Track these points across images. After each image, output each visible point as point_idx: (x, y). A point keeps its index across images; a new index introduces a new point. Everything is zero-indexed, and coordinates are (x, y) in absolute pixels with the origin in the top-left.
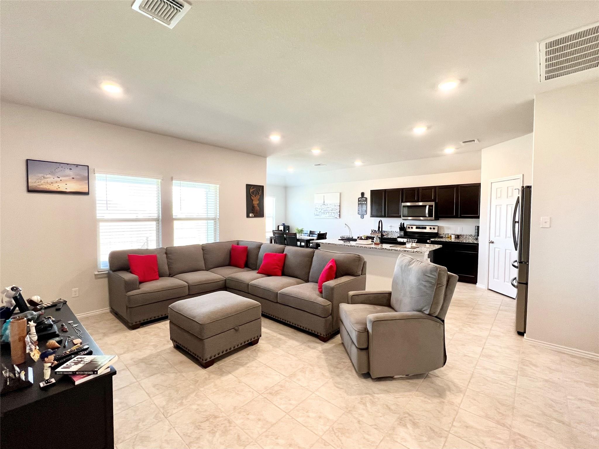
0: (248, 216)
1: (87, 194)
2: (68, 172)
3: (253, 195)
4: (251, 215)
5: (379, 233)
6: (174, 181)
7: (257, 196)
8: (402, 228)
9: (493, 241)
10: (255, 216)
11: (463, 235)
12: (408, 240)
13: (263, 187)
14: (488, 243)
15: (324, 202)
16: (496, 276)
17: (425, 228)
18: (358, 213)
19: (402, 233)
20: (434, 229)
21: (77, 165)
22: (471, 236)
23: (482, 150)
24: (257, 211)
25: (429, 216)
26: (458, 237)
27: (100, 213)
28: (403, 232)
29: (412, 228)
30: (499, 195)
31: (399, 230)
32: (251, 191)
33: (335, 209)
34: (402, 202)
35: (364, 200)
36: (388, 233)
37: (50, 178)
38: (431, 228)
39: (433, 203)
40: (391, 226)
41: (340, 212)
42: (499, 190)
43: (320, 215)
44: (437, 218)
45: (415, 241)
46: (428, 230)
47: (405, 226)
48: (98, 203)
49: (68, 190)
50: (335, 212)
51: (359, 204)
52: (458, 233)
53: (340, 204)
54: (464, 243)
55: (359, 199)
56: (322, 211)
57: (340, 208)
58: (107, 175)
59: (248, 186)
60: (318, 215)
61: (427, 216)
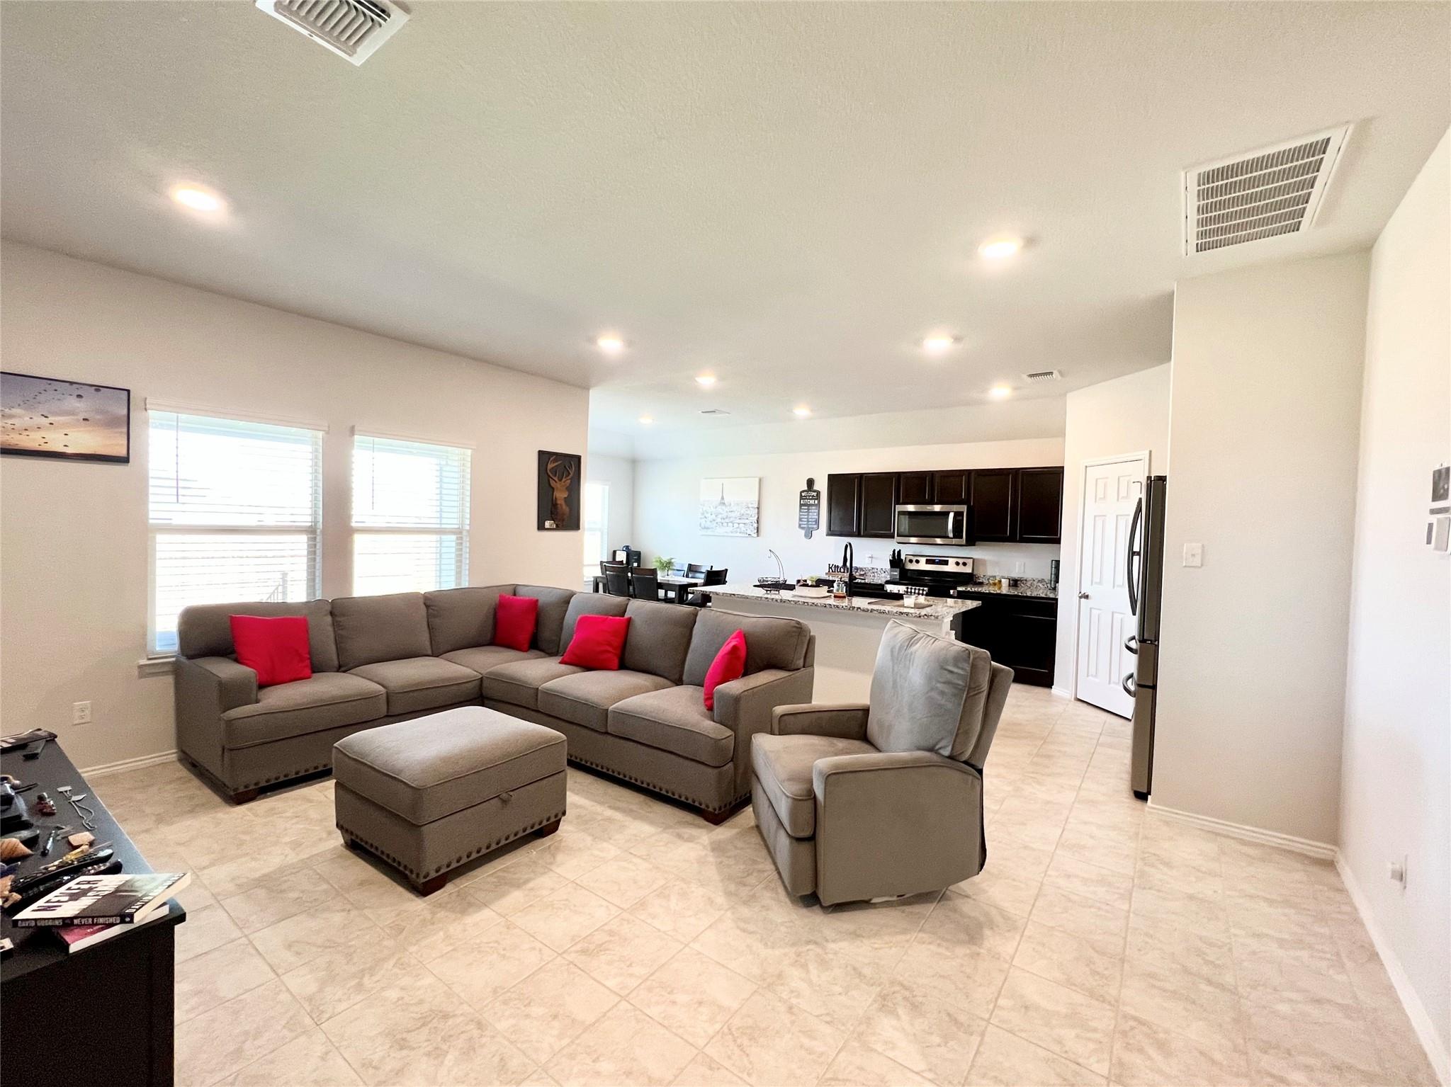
0: (541, 527)
1: (125, 460)
2: (73, 403)
3: (555, 476)
4: (547, 524)
5: (844, 572)
6: (356, 437)
7: (564, 480)
8: (896, 562)
9: (1086, 594)
10: (558, 528)
11: (1026, 580)
12: (907, 588)
13: (579, 458)
14: (1078, 598)
15: (723, 498)
16: (1092, 671)
17: (946, 563)
18: (800, 525)
19: (896, 573)
20: (965, 564)
21: (98, 388)
22: (1041, 581)
23: (1068, 395)
24: (564, 514)
25: (955, 537)
26: (1015, 583)
27: (159, 508)
28: (898, 570)
29: (917, 562)
30: (1100, 495)
31: (888, 566)
32: (550, 466)
33: (747, 514)
34: (898, 503)
35: (813, 496)
36: (865, 573)
37: (22, 418)
38: (957, 564)
39: (964, 508)
40: (872, 557)
41: (758, 522)
42: (1101, 483)
43: (712, 528)
44: (971, 542)
45: (923, 590)
46: (951, 568)
47: (903, 557)
48: (153, 486)
49: (69, 451)
50: (746, 521)
51: (801, 505)
52: (1015, 575)
53: (759, 504)
54: (1027, 597)
55: (803, 494)
56: (719, 520)
57: (758, 513)
58: (180, 415)
59: (544, 457)
60: (708, 528)
61: (951, 535)
